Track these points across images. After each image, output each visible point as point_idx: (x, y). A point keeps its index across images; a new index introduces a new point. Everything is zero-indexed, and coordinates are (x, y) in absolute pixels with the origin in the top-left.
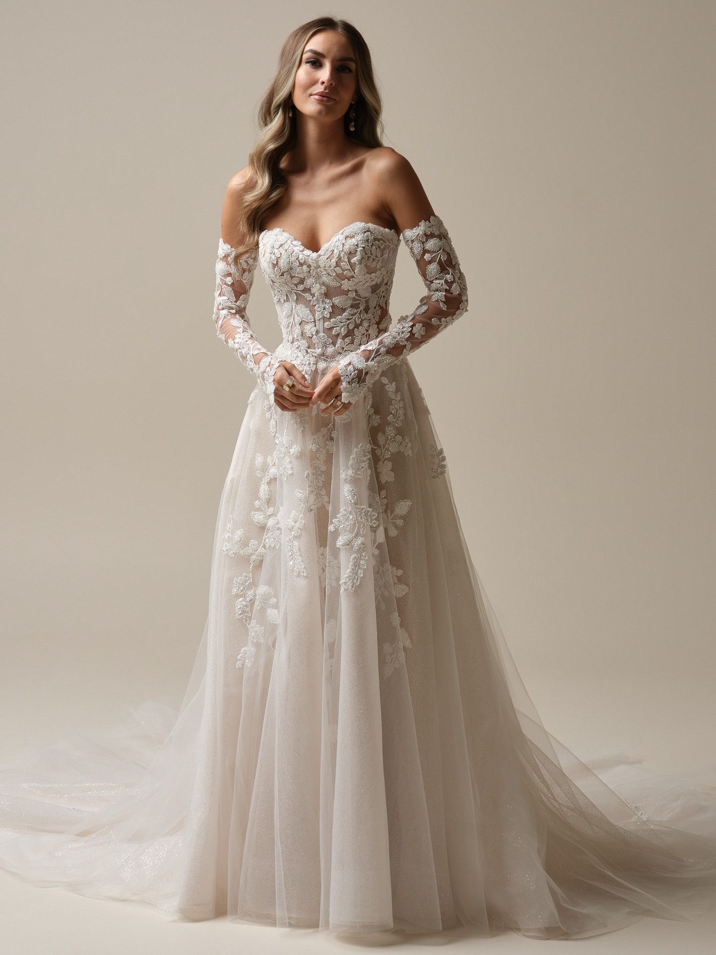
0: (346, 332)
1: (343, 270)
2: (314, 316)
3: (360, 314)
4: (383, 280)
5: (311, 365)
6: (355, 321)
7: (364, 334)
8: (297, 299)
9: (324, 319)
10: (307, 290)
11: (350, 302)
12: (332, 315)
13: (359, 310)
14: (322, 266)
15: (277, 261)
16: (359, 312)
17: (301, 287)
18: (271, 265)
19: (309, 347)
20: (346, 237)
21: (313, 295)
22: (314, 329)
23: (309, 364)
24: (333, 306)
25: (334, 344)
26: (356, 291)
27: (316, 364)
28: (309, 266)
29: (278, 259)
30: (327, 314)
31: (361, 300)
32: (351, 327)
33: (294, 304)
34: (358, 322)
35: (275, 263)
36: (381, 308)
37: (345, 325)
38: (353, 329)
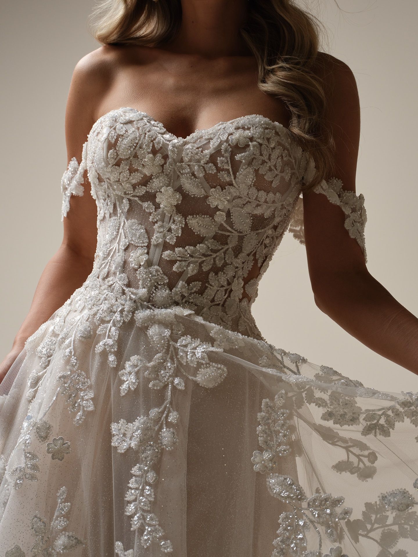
0: (195, 272)
1: (219, 170)
2: (149, 238)
3: (225, 253)
4: (273, 217)
5: (125, 313)
6: (215, 261)
7: (222, 286)
8: (129, 211)
9: (166, 246)
10: (150, 197)
11: (213, 230)
12: (181, 242)
13: (226, 247)
14: (186, 159)
15: (117, 140)
16: (224, 249)
17: (142, 191)
18: (105, 145)
19: (129, 285)
20: (237, 128)
21: (157, 206)
22: (145, 258)
23: (122, 311)
24: (186, 229)
25: (171, 286)
26: (228, 214)
27: (133, 313)
28: (165, 157)
29: (119, 136)
30: (171, 239)
31: (231, 232)
32: (205, 268)
33: (123, 218)
34: (219, 264)
35: (113, 141)
36: (256, 260)
37: (197, 262)
38: (208, 273)
